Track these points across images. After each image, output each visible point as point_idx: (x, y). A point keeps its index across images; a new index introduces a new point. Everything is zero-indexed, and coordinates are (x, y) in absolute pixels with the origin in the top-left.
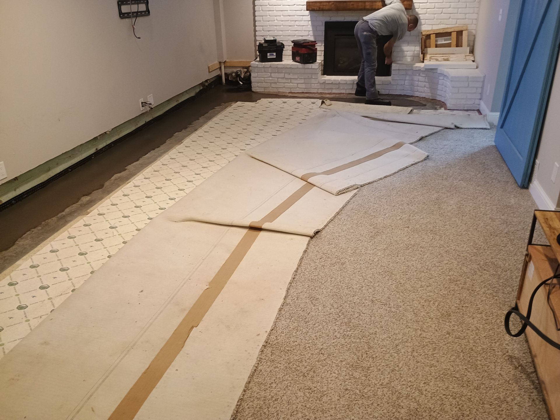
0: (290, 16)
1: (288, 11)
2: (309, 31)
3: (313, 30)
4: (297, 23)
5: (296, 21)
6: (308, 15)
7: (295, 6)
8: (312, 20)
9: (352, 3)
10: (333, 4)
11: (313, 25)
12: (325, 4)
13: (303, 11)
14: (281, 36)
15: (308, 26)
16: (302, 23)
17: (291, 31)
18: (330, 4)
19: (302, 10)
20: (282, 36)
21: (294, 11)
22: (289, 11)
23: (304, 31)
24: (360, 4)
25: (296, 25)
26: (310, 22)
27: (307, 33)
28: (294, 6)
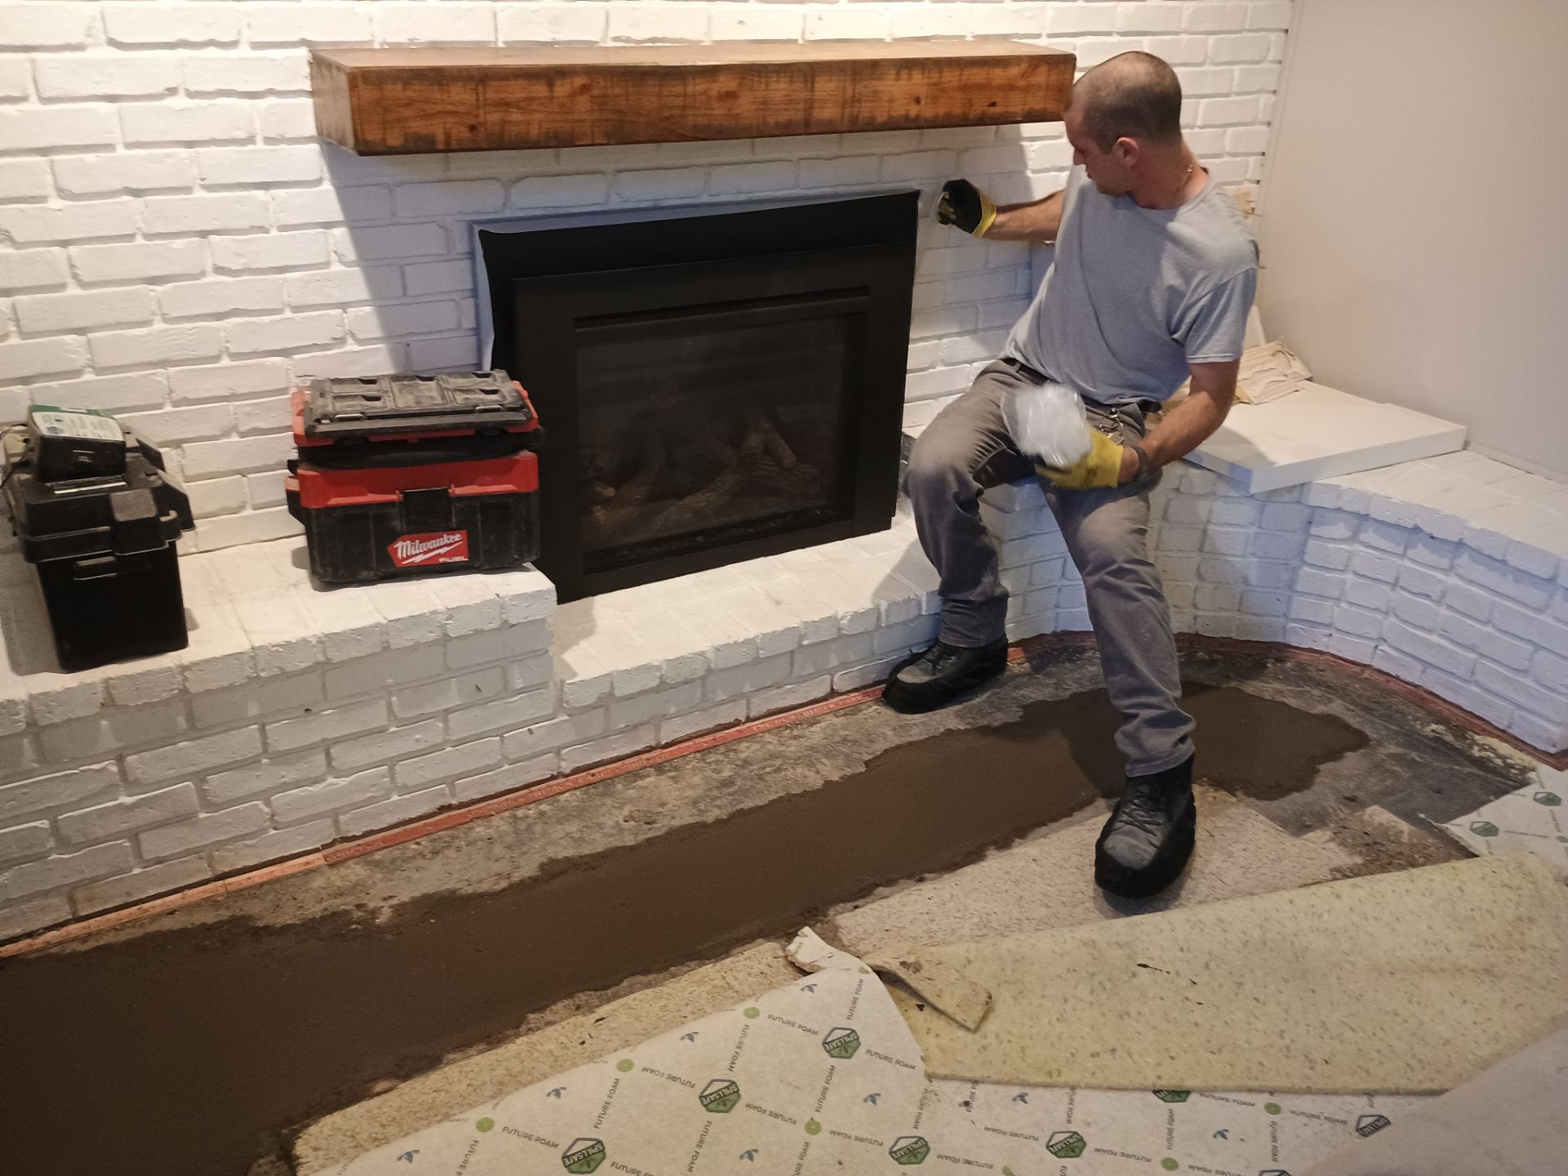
0: (137, 193)
1: (109, 147)
2: (344, 306)
3: (379, 297)
4: (222, 249)
5: (204, 234)
6: (319, 182)
7: (180, 102)
8: (356, 222)
9: (726, 84)
10: (584, 89)
11: (370, 260)
12: (517, 91)
13: (260, 145)
14: (78, 373)
15: (327, 264)
16: (273, 248)
17: (166, 319)
18: (562, 89)
19: (250, 140)
20: (89, 376)
21: (184, 152)
22: (121, 151)
23: (297, 309)
24: (780, 89)
25: (219, 270)
26: (341, 233)
27: (326, 324)
28: (170, 102)
